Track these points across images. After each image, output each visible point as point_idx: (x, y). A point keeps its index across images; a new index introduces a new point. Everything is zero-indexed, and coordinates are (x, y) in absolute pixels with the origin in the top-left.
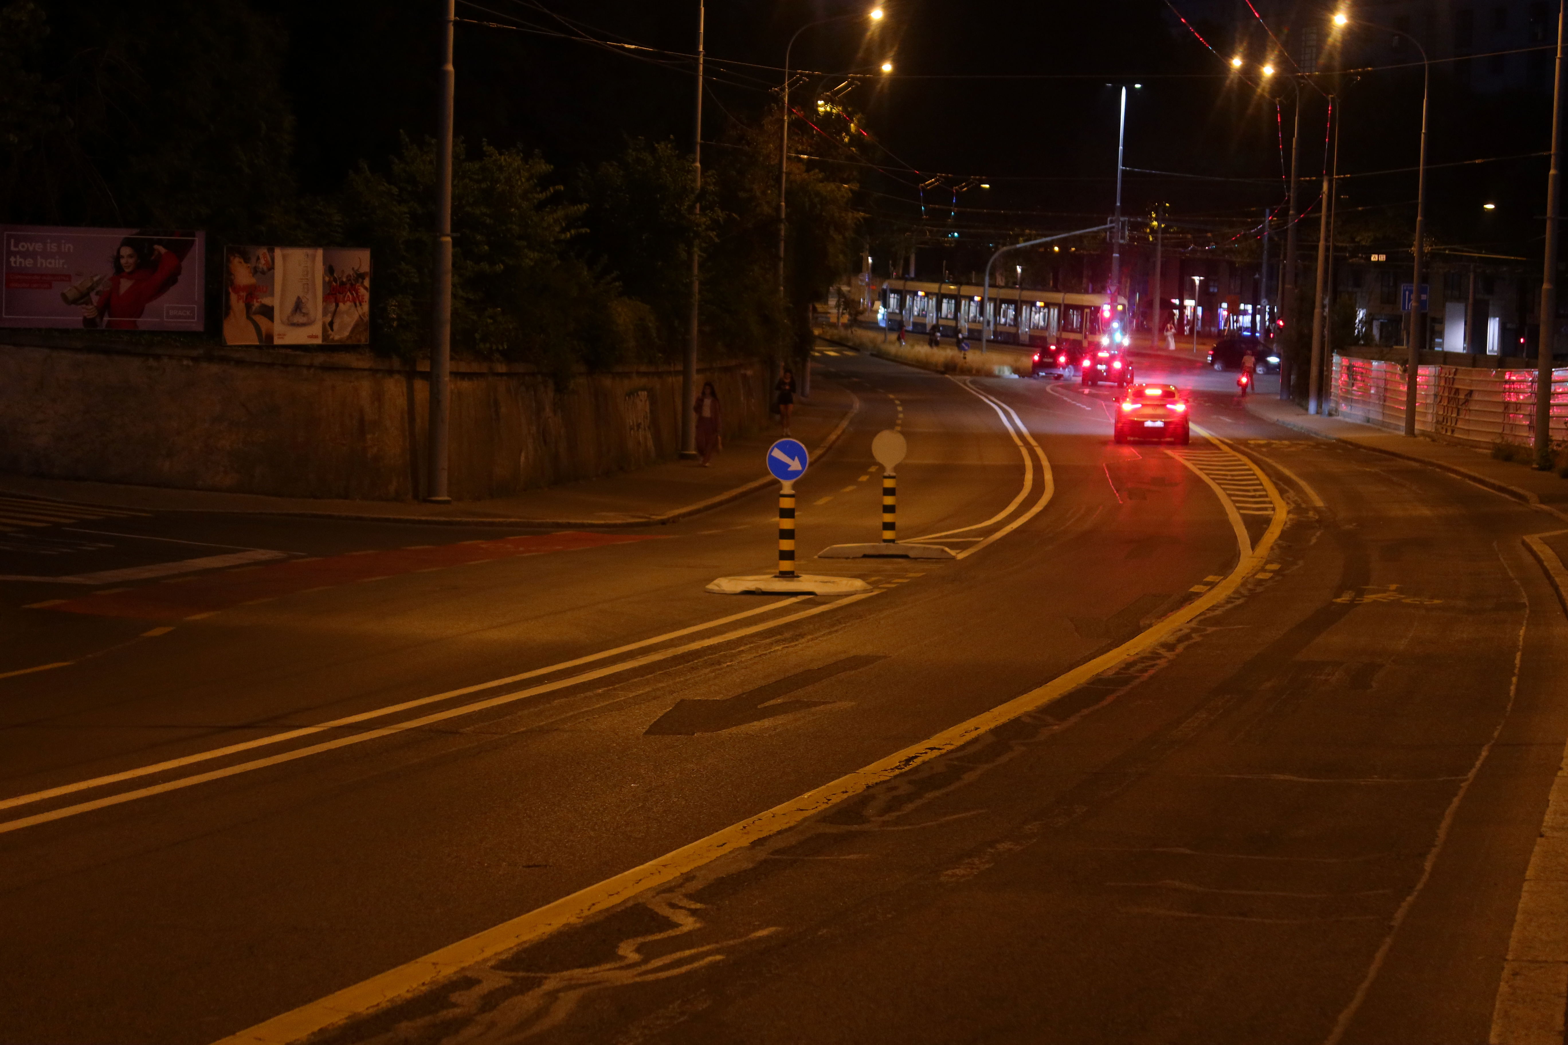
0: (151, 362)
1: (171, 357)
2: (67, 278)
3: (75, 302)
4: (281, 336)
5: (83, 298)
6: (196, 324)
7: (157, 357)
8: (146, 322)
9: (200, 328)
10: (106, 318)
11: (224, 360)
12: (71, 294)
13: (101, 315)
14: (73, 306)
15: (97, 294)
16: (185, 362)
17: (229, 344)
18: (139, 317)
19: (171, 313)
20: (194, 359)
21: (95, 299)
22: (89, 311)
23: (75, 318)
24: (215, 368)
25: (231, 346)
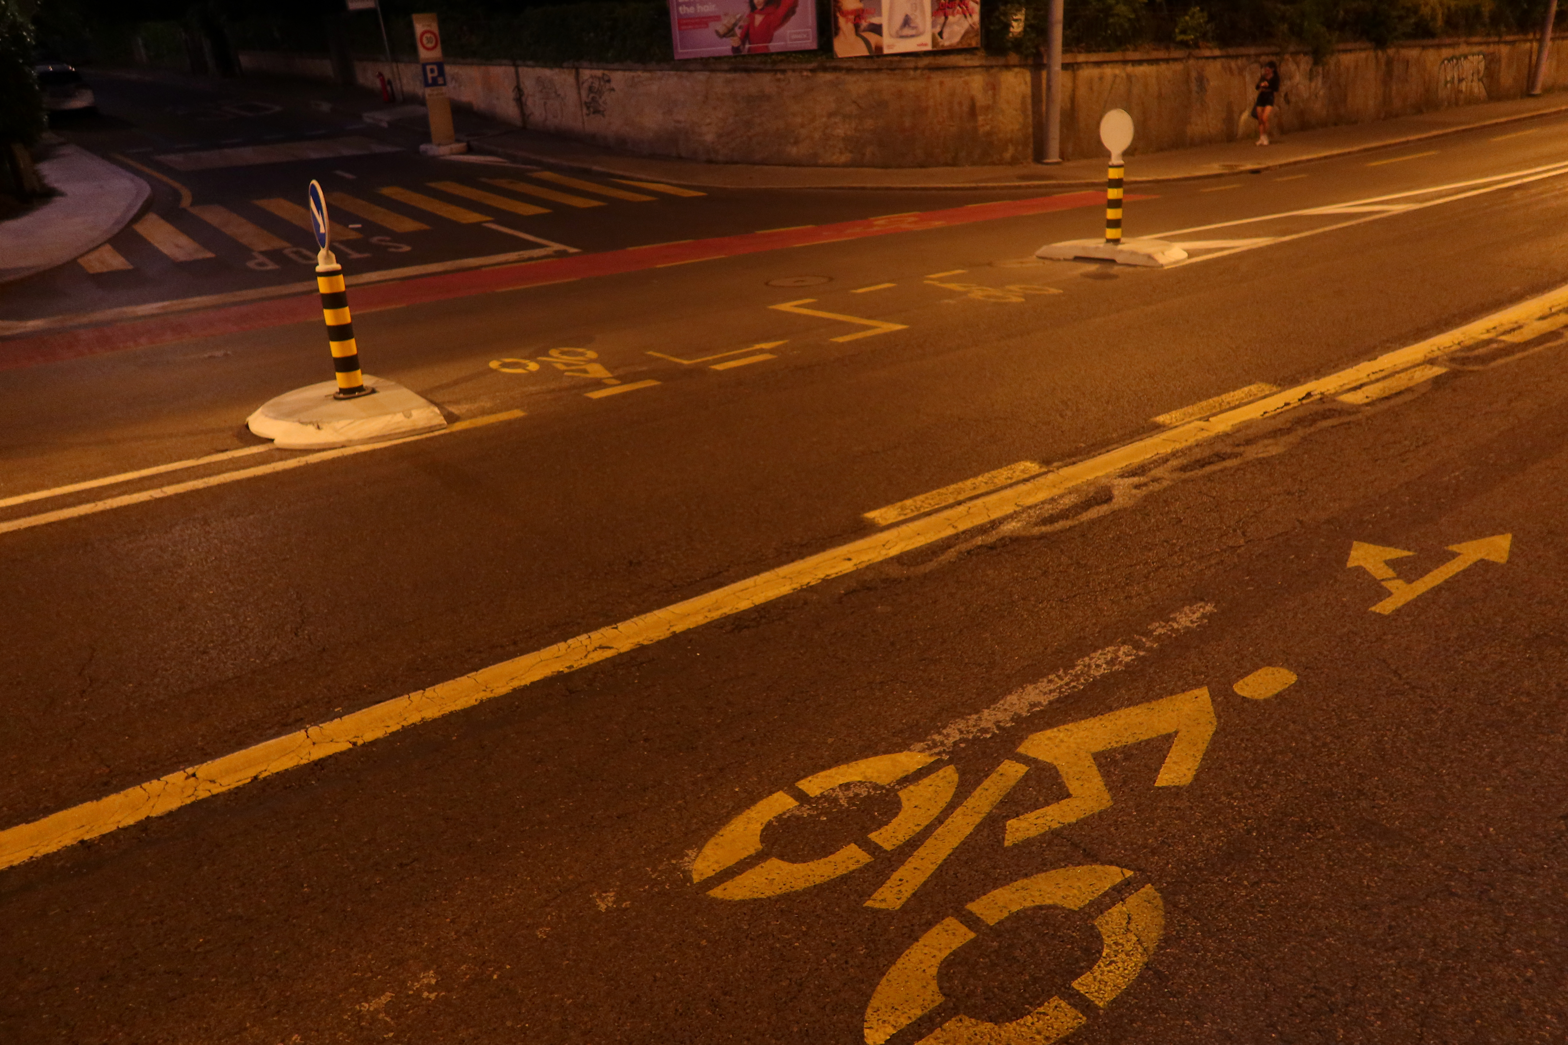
0: (779, 76)
1: (794, 70)
2: (717, 18)
3: (724, 35)
4: (889, 47)
5: (729, 32)
6: (811, 43)
7: (783, 71)
8: (775, 46)
9: (814, 46)
10: (747, 46)
11: (835, 69)
12: (722, 30)
13: (743, 43)
14: (724, 39)
15: (740, 27)
16: (805, 73)
17: (840, 56)
18: (770, 41)
19: (794, 37)
20: (813, 71)
21: (738, 31)
22: (735, 41)
23: (725, 47)
24: (829, 76)
25: (842, 59)
